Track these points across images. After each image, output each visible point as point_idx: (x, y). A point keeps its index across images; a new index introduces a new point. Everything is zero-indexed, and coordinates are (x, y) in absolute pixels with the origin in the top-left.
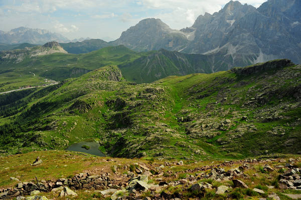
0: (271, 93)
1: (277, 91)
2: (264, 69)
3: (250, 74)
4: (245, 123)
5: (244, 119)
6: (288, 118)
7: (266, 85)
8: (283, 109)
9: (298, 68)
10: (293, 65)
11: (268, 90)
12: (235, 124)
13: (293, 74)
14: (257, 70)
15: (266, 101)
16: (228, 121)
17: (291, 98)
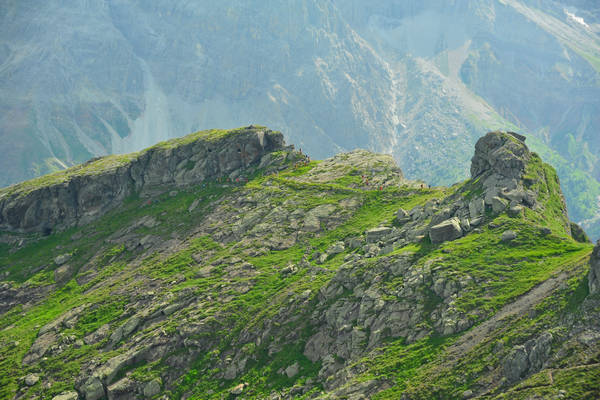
1: (211, 334)
2: (134, 195)
3: (47, 231)
7: (145, 300)
9: (324, 179)
10: (297, 161)
11: (157, 330)
13: (300, 217)
14: (94, 200)
17: (291, 370)
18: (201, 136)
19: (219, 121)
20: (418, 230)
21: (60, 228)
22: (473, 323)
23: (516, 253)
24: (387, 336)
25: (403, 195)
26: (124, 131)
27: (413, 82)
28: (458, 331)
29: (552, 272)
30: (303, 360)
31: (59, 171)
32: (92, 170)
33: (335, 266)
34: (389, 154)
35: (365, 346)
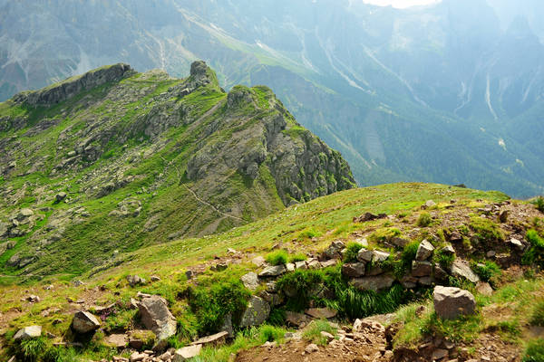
0: (106, 135)
1: (114, 130)
2: (83, 88)
4: (64, 206)
5: (59, 200)
6: (142, 178)
7: (92, 121)
8: (131, 162)
9: (144, 79)
10: (134, 73)
11: (97, 130)
12: (43, 215)
13: (138, 91)
14: (71, 91)
15: (97, 154)
16: (25, 211)
17: (141, 139)
18: (104, 67)
19: (107, 63)
20: (176, 93)
21: (61, 101)
22: (195, 120)
23: (206, 98)
24: (170, 125)
25: (170, 82)
26: (75, 68)
27: (167, 47)
28: (191, 123)
29: (217, 102)
30: (144, 136)
31: (57, 82)
32: (69, 81)
33: (151, 106)
34: (163, 69)
35: (163, 130)
